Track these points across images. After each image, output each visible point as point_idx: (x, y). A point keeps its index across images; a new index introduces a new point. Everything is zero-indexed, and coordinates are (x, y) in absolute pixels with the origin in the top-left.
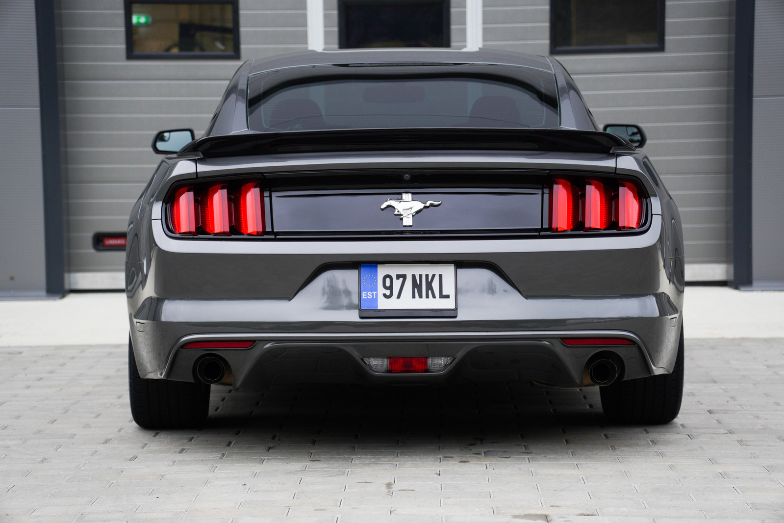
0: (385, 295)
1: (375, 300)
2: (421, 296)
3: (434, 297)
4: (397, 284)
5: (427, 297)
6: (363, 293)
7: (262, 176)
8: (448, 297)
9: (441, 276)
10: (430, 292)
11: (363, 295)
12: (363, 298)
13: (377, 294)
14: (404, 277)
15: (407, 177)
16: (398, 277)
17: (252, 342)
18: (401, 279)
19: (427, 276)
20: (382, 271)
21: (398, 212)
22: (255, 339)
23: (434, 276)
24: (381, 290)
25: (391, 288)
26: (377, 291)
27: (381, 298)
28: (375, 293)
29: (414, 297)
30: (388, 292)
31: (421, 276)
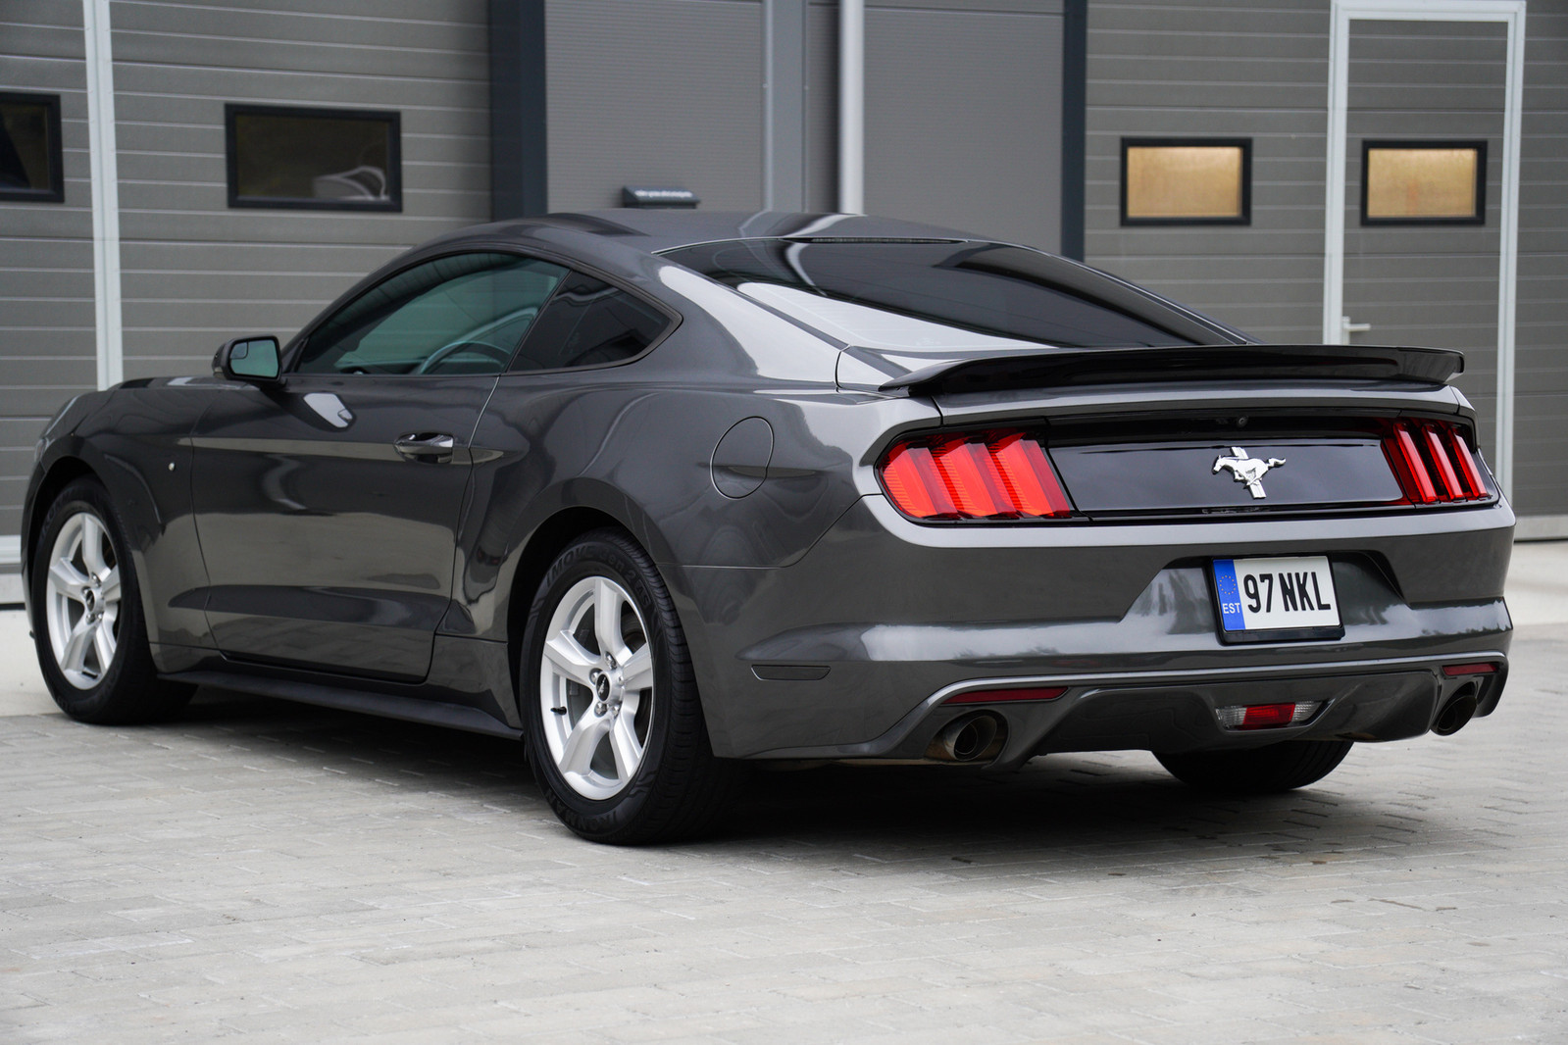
0: (1250, 607)
1: (1239, 616)
2: (1296, 609)
3: (1312, 608)
4: (1263, 588)
5: (1304, 609)
6: (1224, 605)
7: (1044, 423)
8: (1327, 607)
9: (1314, 575)
10: (1305, 599)
11: (1224, 608)
12: (1225, 612)
13: (1240, 606)
14: (1269, 577)
15: (1242, 421)
16: (1263, 577)
17: (1061, 689)
18: (1267, 581)
19: (1297, 575)
20: (1242, 570)
21: (1240, 476)
22: (1067, 684)
23: (1305, 574)
24: (1246, 601)
25: (1255, 596)
26: (1239, 601)
27: (1247, 613)
28: (1237, 604)
29: (1287, 609)
30: (1254, 603)
31: (1289, 575)
